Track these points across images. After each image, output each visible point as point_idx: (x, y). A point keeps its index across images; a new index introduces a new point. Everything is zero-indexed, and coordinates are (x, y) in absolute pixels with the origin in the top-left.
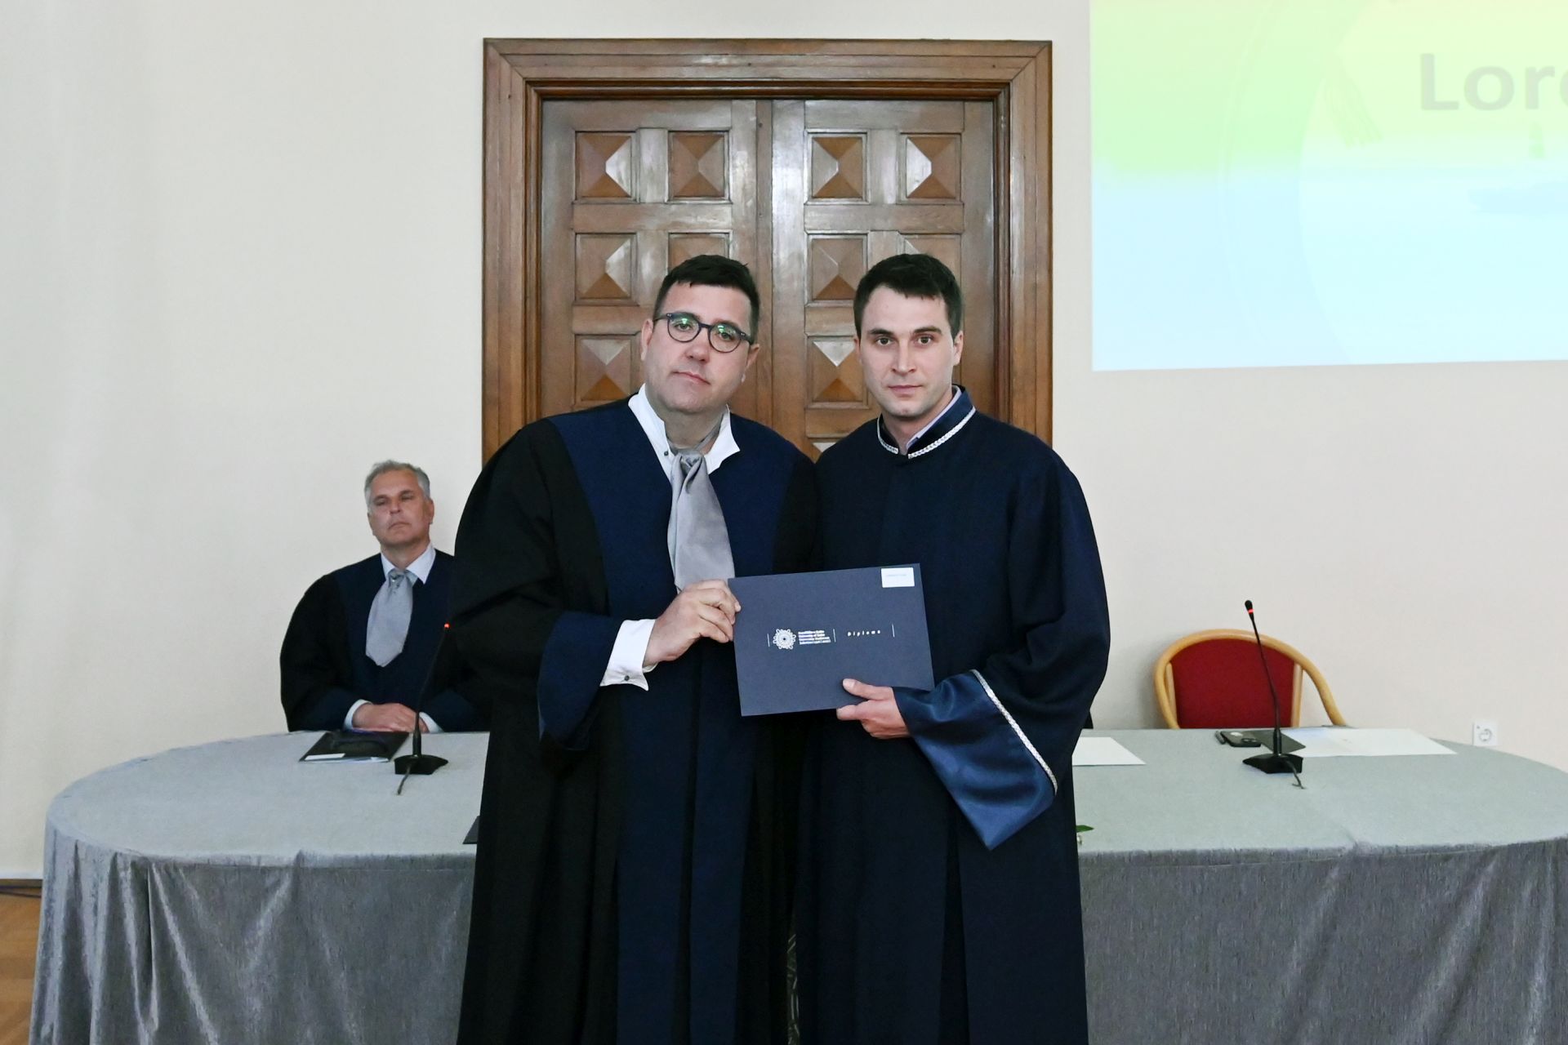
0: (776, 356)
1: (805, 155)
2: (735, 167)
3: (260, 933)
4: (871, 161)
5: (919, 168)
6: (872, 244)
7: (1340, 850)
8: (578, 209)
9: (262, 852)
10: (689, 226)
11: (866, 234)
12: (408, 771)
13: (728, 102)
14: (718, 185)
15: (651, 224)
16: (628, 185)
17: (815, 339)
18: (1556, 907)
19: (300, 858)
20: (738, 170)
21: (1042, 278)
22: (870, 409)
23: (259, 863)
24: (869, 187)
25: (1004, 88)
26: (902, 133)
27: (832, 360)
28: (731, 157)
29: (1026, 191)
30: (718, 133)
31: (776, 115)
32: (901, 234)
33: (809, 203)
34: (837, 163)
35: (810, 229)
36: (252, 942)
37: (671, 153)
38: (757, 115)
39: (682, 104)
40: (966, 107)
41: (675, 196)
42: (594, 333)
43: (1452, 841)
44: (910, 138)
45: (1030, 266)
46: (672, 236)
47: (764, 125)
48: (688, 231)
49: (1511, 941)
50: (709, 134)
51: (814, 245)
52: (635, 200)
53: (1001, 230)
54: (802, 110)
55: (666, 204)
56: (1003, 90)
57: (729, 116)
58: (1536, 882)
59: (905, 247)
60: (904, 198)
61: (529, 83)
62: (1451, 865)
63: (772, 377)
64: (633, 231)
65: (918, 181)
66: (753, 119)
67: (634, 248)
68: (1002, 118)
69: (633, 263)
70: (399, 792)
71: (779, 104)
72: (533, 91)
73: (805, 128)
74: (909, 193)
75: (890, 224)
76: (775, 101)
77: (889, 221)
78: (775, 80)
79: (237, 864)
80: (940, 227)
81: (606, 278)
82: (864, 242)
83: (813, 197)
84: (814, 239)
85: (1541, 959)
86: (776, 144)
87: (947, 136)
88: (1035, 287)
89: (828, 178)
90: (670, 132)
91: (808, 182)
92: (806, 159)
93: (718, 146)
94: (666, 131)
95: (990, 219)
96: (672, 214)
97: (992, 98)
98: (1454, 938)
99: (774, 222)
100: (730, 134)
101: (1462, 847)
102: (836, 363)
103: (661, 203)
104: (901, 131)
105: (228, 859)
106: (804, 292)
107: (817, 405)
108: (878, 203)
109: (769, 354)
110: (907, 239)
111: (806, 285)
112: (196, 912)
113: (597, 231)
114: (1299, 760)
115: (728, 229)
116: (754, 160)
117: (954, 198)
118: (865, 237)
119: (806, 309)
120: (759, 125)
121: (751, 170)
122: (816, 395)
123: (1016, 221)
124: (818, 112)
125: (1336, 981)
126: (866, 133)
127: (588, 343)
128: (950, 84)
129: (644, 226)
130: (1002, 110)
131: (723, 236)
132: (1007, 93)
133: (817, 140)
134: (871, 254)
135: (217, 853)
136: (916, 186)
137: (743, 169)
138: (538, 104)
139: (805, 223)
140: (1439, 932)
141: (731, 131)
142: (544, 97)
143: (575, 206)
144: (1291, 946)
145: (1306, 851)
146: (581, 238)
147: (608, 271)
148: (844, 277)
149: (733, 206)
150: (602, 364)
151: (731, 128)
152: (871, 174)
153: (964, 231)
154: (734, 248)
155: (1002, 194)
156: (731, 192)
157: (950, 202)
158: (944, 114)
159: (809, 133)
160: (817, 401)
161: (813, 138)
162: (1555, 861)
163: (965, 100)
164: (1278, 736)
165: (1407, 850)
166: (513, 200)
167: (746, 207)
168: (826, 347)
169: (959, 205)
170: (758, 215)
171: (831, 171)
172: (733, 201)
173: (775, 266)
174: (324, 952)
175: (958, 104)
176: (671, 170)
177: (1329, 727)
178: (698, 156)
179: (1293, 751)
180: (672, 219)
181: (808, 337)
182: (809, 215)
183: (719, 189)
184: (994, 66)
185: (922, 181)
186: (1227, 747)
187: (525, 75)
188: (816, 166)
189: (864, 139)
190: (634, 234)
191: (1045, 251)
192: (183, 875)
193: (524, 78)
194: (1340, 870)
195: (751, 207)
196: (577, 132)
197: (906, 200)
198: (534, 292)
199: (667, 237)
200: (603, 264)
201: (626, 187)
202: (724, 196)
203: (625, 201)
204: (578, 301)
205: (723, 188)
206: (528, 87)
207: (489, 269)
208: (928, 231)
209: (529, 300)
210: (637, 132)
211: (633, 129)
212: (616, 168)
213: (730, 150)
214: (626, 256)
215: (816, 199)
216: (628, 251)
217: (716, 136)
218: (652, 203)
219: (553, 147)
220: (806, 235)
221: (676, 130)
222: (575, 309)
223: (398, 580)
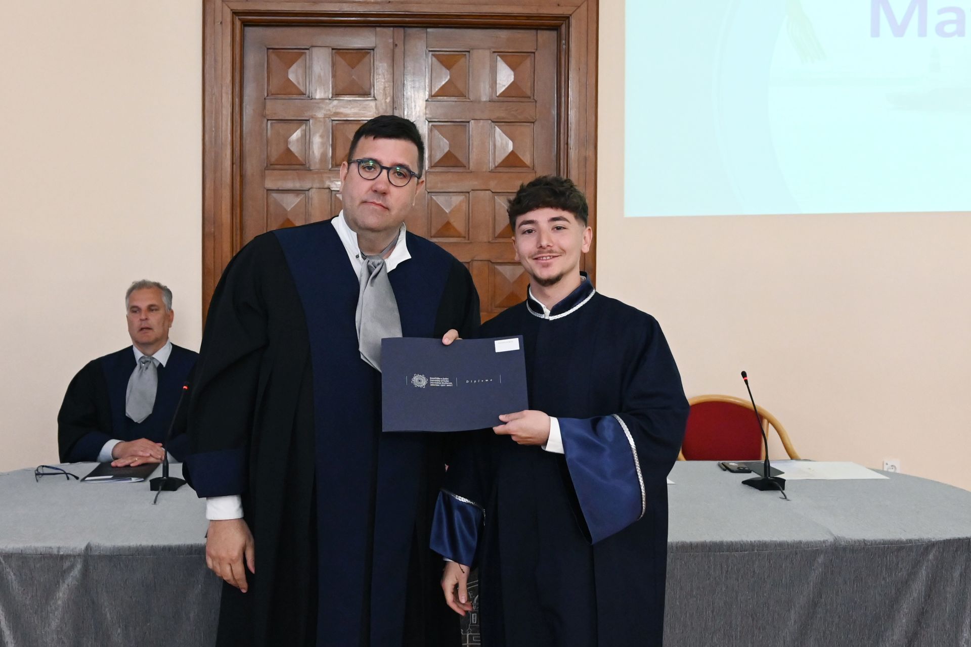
1: (427, 66)
2: (378, 74)
3: (60, 602)
4: (473, 71)
5: (505, 77)
6: (473, 128)
8: (268, 103)
9: (61, 544)
10: (346, 115)
11: (469, 122)
12: (159, 488)
13: (372, 29)
14: (367, 87)
15: (320, 115)
16: (304, 86)
17: (433, 194)
19: (88, 547)
20: (380, 77)
21: (590, 153)
22: (471, 243)
24: (471, 90)
25: (565, 21)
26: (494, 52)
27: (444, 209)
28: (375, 68)
29: (579, 92)
30: (367, 50)
31: (408, 39)
32: (493, 122)
33: (430, 100)
34: (449, 73)
35: (430, 118)
36: (53, 608)
37: (334, 64)
38: (393, 38)
39: (342, 29)
40: (538, 34)
41: (337, 94)
42: (280, 189)
44: (499, 55)
45: (582, 144)
46: (334, 122)
47: (398, 45)
48: (345, 119)
50: (361, 51)
51: (433, 129)
52: (309, 97)
53: (561, 121)
54: (425, 35)
55: (330, 99)
57: (373, 39)
59: (496, 130)
60: (494, 97)
61: (235, 13)
62: (903, 553)
64: (307, 119)
65: (504, 86)
66: (391, 41)
67: (308, 130)
68: (564, 42)
69: (306, 141)
70: (155, 503)
71: (410, 31)
72: (237, 19)
73: (427, 47)
74: (498, 95)
75: (485, 115)
76: (406, 29)
77: (485, 113)
78: (407, 13)
79: (43, 553)
80: (521, 118)
81: (288, 150)
82: (467, 128)
83: (431, 96)
84: (432, 125)
86: (407, 59)
87: (526, 54)
88: (586, 159)
89: (442, 83)
90: (333, 49)
91: (429, 85)
92: (427, 70)
93: (366, 60)
94: (331, 49)
95: (555, 112)
96: (334, 106)
97: (556, 28)
99: (406, 113)
100: (375, 51)
102: (447, 211)
103: (327, 99)
104: (494, 50)
105: (36, 549)
108: (479, 102)
110: (498, 126)
112: (12, 587)
113: (282, 118)
116: (391, 70)
117: (530, 97)
119: (428, 173)
120: (395, 45)
121: (389, 76)
122: (433, 232)
123: (572, 113)
124: (436, 36)
126: (469, 52)
127: (275, 195)
128: (529, 17)
129: (315, 115)
130: (563, 36)
132: (567, 24)
133: (435, 56)
134: (472, 135)
135: (29, 545)
136: (504, 89)
137: (384, 76)
138: (241, 28)
139: (426, 114)
141: (375, 49)
142: (245, 24)
143: (267, 100)
146: (271, 124)
147: (289, 146)
148: (453, 152)
149: (377, 101)
150: (285, 210)
151: (375, 47)
152: (473, 81)
153: (536, 120)
155: (563, 94)
156: (375, 92)
157: (526, 100)
158: (524, 39)
159: (429, 51)
160: (435, 237)
161: (432, 55)
163: (537, 29)
164: (767, 464)
166: (224, 95)
167: (385, 102)
168: (440, 200)
169: (533, 102)
170: (394, 108)
171: (445, 78)
172: (376, 98)
174: (106, 615)
175: (534, 32)
176: (334, 76)
178: (352, 66)
180: (334, 110)
181: (428, 192)
182: (429, 108)
183: (367, 90)
184: (559, 5)
185: (507, 86)
187: (232, 8)
188: (434, 75)
189: (467, 56)
190: (308, 120)
191: (593, 134)
192: (3, 562)
193: (232, 10)
195: (389, 102)
196: (268, 49)
197: (497, 98)
198: (239, 160)
199: (331, 123)
200: (286, 142)
201: (302, 88)
202: (370, 94)
203: (302, 97)
204: (270, 166)
205: (370, 89)
206: (234, 16)
207: (207, 143)
208: (512, 121)
209: (234, 166)
210: (310, 49)
211: (308, 47)
212: (294, 74)
213: (375, 63)
214: (302, 136)
215: (433, 98)
216: (303, 132)
217: (364, 52)
218: (320, 99)
219: (251, 59)
220: (427, 122)
221: (339, 48)
222: (267, 172)
223: (147, 364)
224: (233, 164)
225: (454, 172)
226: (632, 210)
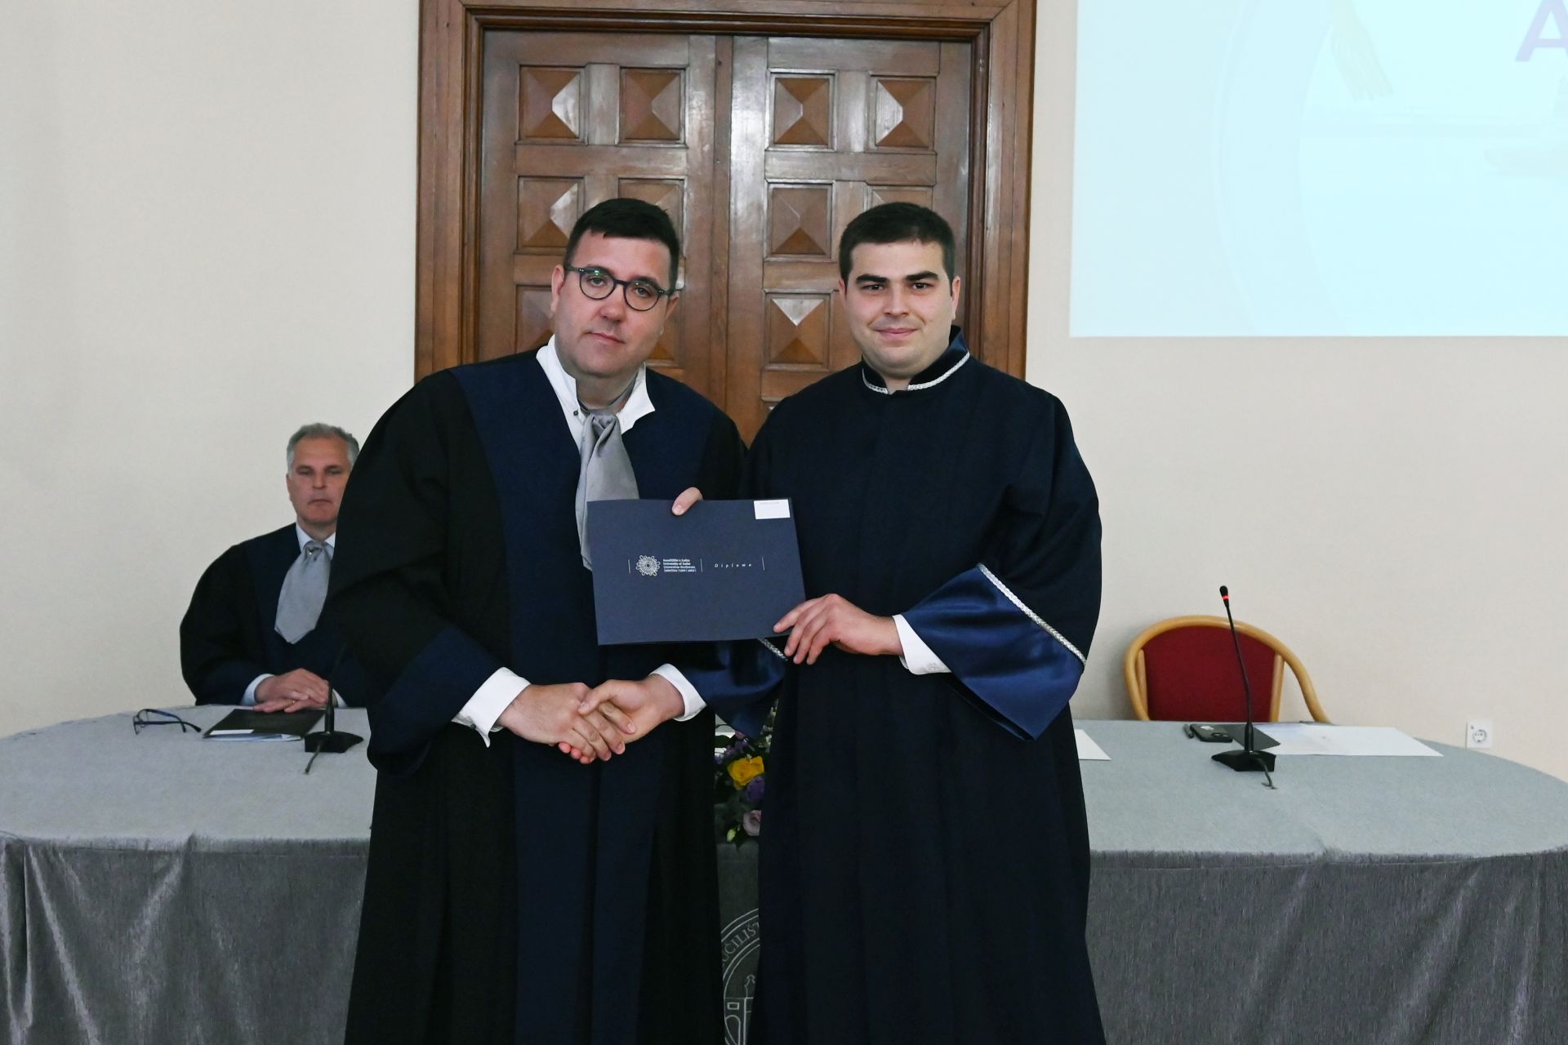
0: (731, 314)
1: (768, 97)
2: (691, 108)
3: (147, 922)
4: (838, 105)
5: (890, 113)
6: (837, 194)
7: (1308, 856)
8: (520, 149)
10: (642, 170)
11: (831, 184)
12: (319, 747)
13: (684, 37)
14: (673, 128)
15: (601, 169)
16: (575, 125)
17: (774, 296)
18: (1542, 925)
19: (192, 841)
20: (694, 112)
21: (1017, 236)
23: (147, 846)
24: (835, 134)
25: (984, 28)
26: (873, 76)
27: (791, 319)
28: (687, 98)
29: (1003, 141)
30: (675, 71)
31: (736, 53)
32: (869, 185)
33: (771, 149)
34: (802, 106)
35: (770, 178)
36: (138, 931)
37: (623, 91)
38: (716, 52)
39: (636, 37)
40: (942, 48)
41: (627, 139)
42: (533, 284)
43: (1431, 850)
44: (881, 81)
45: (1006, 221)
46: (622, 181)
47: (723, 62)
48: (639, 176)
49: (1492, 960)
50: (665, 71)
51: (775, 194)
52: (583, 142)
53: (976, 182)
54: (765, 48)
55: (617, 146)
56: (982, 30)
57: (686, 52)
58: (1520, 898)
59: (872, 198)
60: (872, 145)
61: (470, 10)
62: (1427, 875)
63: (727, 336)
64: (582, 175)
65: (888, 128)
66: (712, 56)
67: (579, 193)
68: (981, 61)
70: (307, 771)
71: (741, 41)
72: (473, 20)
73: (767, 68)
74: (877, 142)
75: (856, 174)
76: (736, 37)
77: (856, 171)
78: (736, 14)
79: (123, 848)
80: (911, 178)
81: (551, 225)
82: (830, 193)
83: (775, 142)
84: (774, 189)
85: (1524, 980)
86: (737, 85)
87: (921, 80)
88: (1011, 245)
89: (791, 123)
90: (621, 68)
91: (770, 126)
92: (768, 101)
93: (674, 84)
94: (618, 67)
95: (965, 171)
96: (622, 157)
97: (970, 39)
98: (1429, 955)
99: (733, 168)
100: (687, 71)
101: (1441, 858)
102: (796, 322)
103: (611, 145)
104: (871, 73)
105: (113, 842)
106: (762, 245)
107: (775, 367)
108: (845, 151)
109: (724, 312)
110: (877, 191)
111: (765, 237)
112: (77, 899)
113: (541, 174)
114: (1272, 757)
115: (682, 175)
116: (713, 102)
117: (926, 147)
118: (829, 187)
119: (765, 263)
120: (719, 63)
121: (708, 111)
122: (774, 354)
123: (992, 174)
124: (781, 50)
125: (1300, 996)
126: (833, 75)
127: (528, 295)
128: (925, 22)
129: (593, 170)
130: (981, 52)
131: (677, 182)
132: (986, 34)
133: (782, 81)
134: (836, 206)
135: (102, 836)
136: (886, 133)
137: (701, 110)
138: (479, 32)
139: (765, 171)
140: (1413, 947)
141: (688, 69)
142: (485, 27)
143: (518, 146)
144: (1252, 958)
145: (1272, 855)
146: (524, 183)
147: (552, 218)
148: (806, 230)
149: (689, 151)
151: (688, 65)
152: (838, 120)
153: (936, 183)
154: (689, 195)
155: (978, 144)
156: (687, 135)
157: (922, 151)
158: (920, 56)
159: (772, 74)
160: (771, 362)
161: (776, 79)
162: (1542, 876)
163: (940, 41)
164: (1250, 731)
165: (1381, 861)
166: (451, 138)
167: (702, 152)
168: (785, 305)
169: (933, 155)
170: (715, 160)
171: (796, 114)
172: (688, 145)
173: (732, 216)
175: (935, 45)
176: (623, 110)
177: (1308, 723)
178: (652, 93)
179: (1266, 748)
180: (622, 163)
181: (767, 294)
182: (769, 161)
183: (675, 133)
184: (973, 4)
185: (891, 129)
186: (1195, 742)
187: (465, 3)
188: (779, 109)
189: (831, 82)
190: (582, 178)
191: (1023, 207)
192: (63, 859)
193: (464, 5)
194: (1307, 879)
195: (708, 151)
196: (521, 66)
197: (876, 148)
198: (472, 238)
199: (617, 183)
200: (548, 211)
201: (574, 128)
202: (678, 139)
203: (574, 141)
204: (520, 249)
205: (680, 130)
206: (469, 15)
207: (424, 211)
208: (897, 183)
209: (466, 248)
210: (587, 68)
211: (582, 64)
212: (564, 106)
213: (687, 90)
214: (572, 202)
215: (778, 145)
216: (575, 197)
217: (672, 73)
218: (602, 145)
219: (494, 84)
220: (766, 184)
221: (629, 66)
222: (518, 258)
223: (316, 553)
224: (463, 245)
225: (808, 263)
226: (1083, 325)
